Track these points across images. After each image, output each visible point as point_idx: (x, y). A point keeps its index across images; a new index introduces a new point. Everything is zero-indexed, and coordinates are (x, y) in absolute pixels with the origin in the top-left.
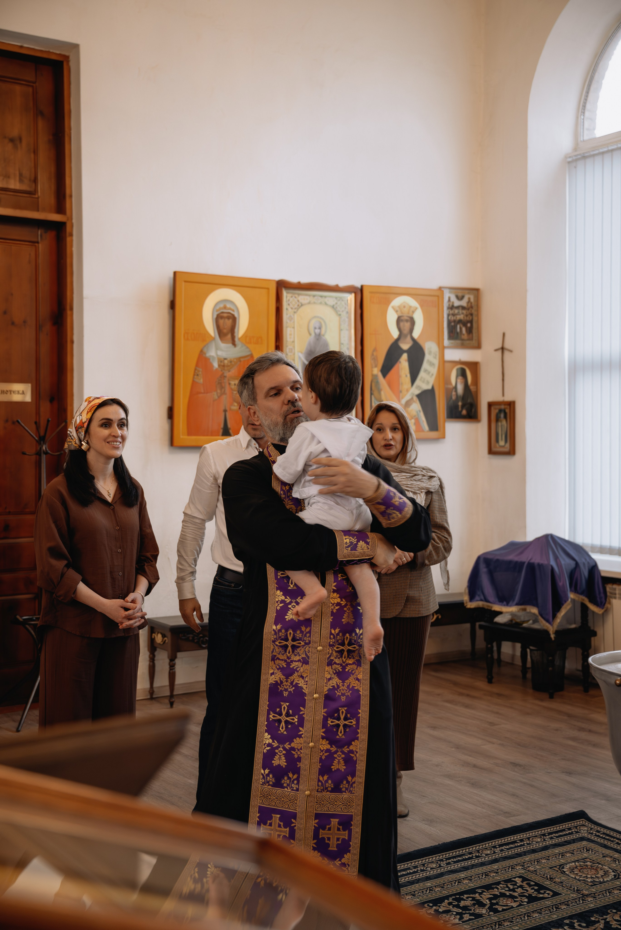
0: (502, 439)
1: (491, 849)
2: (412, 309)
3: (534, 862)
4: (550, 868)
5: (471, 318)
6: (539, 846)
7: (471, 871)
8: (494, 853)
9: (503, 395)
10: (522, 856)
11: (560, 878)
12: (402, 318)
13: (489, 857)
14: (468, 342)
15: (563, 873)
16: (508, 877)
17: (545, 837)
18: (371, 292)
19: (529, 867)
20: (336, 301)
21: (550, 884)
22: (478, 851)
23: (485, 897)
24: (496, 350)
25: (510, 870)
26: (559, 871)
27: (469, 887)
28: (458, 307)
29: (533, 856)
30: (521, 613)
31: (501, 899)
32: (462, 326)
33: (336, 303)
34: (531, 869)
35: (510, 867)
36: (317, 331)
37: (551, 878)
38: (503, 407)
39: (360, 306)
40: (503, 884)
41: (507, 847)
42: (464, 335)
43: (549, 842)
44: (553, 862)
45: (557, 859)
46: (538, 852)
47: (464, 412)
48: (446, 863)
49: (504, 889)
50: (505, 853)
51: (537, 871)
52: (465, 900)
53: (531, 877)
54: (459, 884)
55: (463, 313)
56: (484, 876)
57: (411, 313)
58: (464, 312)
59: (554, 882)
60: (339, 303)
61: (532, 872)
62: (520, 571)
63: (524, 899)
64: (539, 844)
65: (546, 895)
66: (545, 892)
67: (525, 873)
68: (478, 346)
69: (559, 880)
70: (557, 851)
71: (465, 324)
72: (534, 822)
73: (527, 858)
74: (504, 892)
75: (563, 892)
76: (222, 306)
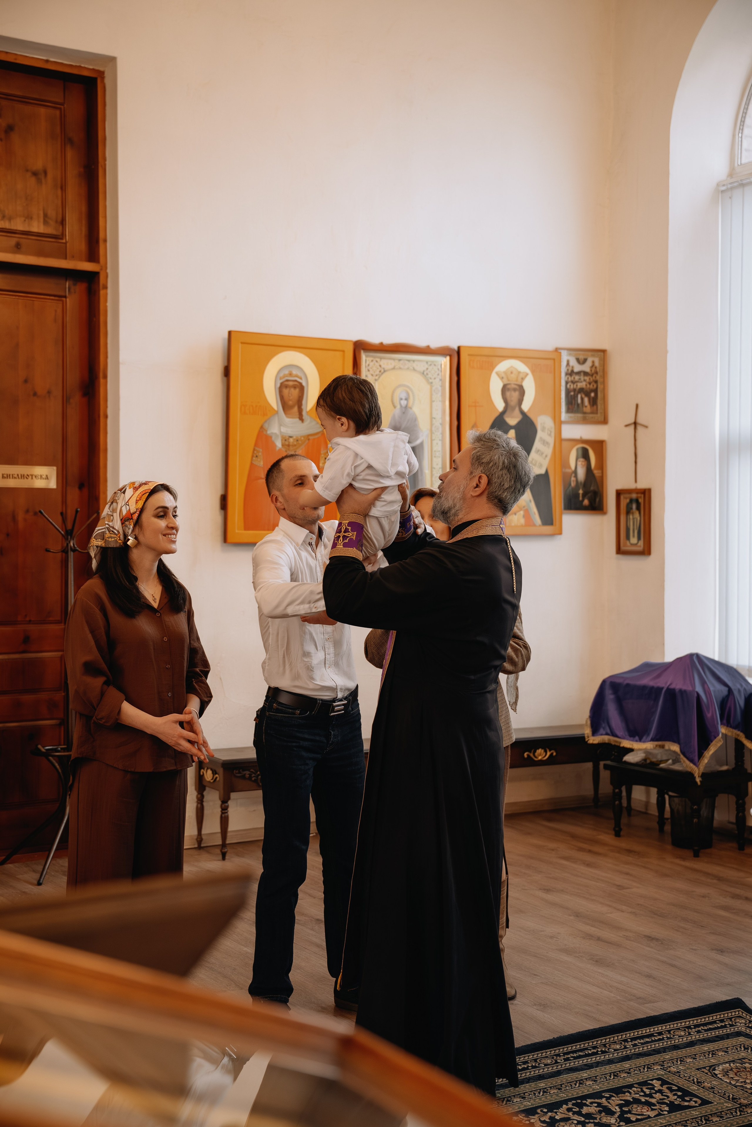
0: (634, 536)
1: (621, 1043)
2: (521, 376)
3: (677, 1062)
4: (698, 1069)
5: (595, 386)
6: (682, 1041)
7: (596, 1070)
8: (625, 1047)
9: (636, 481)
10: (661, 1053)
11: (711, 1082)
12: (509, 386)
13: (618, 1053)
14: (591, 415)
15: (714, 1076)
16: (643, 1078)
17: (690, 1030)
18: (469, 355)
19: (670, 1067)
20: (427, 366)
21: (697, 1090)
22: (605, 1045)
23: (614, 1103)
24: (627, 426)
25: (646, 1069)
26: (709, 1073)
27: (594, 1090)
28: (579, 373)
29: (674, 1054)
30: (658, 751)
31: (635, 1106)
32: (583, 396)
33: (427, 369)
34: (673, 1069)
35: (646, 1066)
36: (404, 403)
37: (698, 1082)
38: (634, 496)
39: (457, 371)
40: (637, 1088)
41: (642, 1041)
42: (586, 407)
43: (695, 1037)
44: (701, 1062)
45: (706, 1058)
46: (682, 1049)
47: (586, 502)
48: (564, 1059)
49: (638, 1094)
50: (639, 1048)
51: (680, 1073)
52: (588, 1106)
53: (673, 1080)
54: (581, 1085)
55: (585, 380)
56: (612, 1077)
57: (520, 379)
58: (587, 378)
59: (703, 1088)
60: (430, 368)
61: (674, 1074)
62: (656, 699)
63: (664, 1108)
64: (682, 1039)
65: (692, 1103)
66: (691, 1100)
67: (665, 1074)
68: (605, 421)
69: (710, 1085)
70: (706, 1049)
71: (587, 394)
72: (675, 1011)
73: (667, 1056)
74: (638, 1098)
75: (714, 1101)
76: (287, 372)
